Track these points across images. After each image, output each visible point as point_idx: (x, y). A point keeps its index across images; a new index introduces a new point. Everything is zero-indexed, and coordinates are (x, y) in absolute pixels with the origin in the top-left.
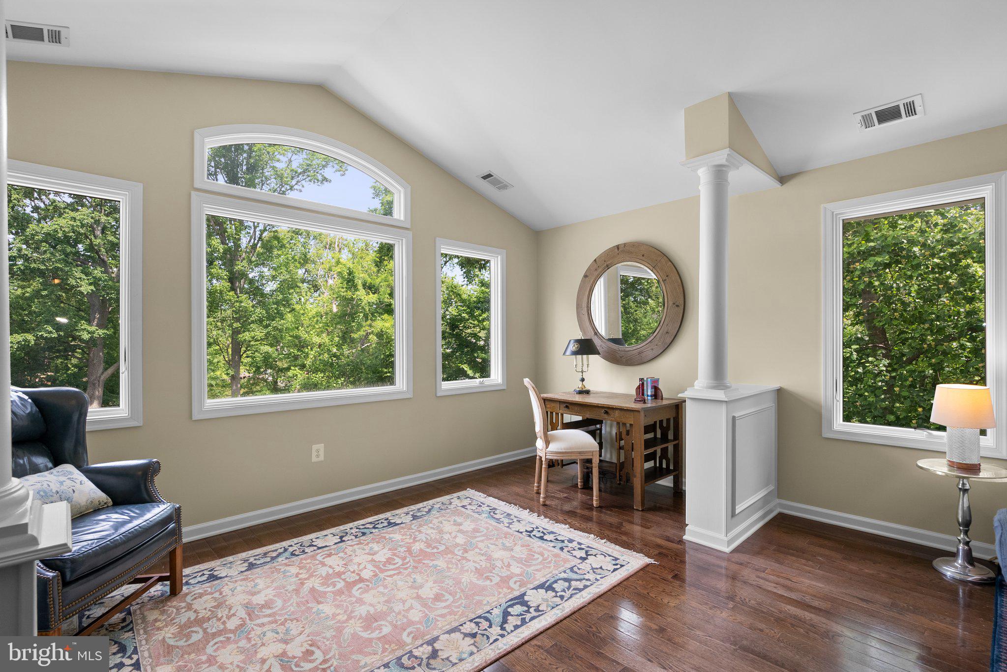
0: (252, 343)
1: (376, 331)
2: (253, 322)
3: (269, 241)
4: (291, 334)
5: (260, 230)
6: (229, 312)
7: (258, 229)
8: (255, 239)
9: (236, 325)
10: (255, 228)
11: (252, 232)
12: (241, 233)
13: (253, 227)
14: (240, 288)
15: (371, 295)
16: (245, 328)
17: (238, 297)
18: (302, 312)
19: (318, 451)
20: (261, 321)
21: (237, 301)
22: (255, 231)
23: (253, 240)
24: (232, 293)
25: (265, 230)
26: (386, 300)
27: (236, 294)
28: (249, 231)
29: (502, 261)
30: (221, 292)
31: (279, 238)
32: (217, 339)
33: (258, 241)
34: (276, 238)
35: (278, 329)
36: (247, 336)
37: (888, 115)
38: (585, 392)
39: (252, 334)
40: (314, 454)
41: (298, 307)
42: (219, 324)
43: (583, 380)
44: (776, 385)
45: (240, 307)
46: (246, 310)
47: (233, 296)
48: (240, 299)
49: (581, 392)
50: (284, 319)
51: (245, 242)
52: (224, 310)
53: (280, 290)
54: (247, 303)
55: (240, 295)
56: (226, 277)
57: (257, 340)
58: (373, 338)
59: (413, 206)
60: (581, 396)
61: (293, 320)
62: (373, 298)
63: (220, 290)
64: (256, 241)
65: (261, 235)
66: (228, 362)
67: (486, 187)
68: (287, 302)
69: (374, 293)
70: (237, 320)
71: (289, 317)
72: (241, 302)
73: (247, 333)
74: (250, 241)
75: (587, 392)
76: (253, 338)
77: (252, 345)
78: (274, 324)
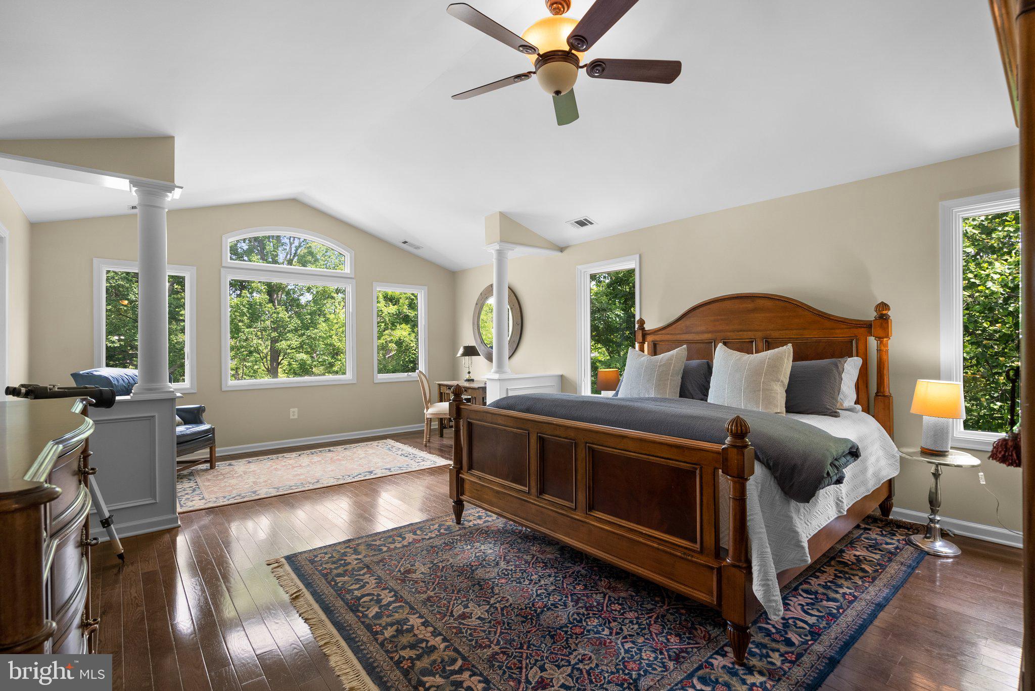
0: (289, 351)
1: (395, 339)
2: (289, 331)
3: (304, 256)
4: (326, 342)
5: (296, 247)
6: (268, 323)
7: (293, 246)
8: (291, 255)
9: (274, 334)
10: (291, 244)
11: (288, 248)
12: (278, 250)
13: (289, 244)
14: (278, 300)
15: (391, 306)
16: (281, 336)
17: (276, 309)
18: (335, 321)
19: (294, 412)
20: (296, 330)
21: (275, 313)
22: (291, 248)
23: (289, 256)
24: (270, 305)
25: (300, 246)
26: (405, 311)
27: (274, 306)
28: (285, 247)
29: (425, 293)
30: (260, 305)
31: (313, 253)
32: (257, 347)
33: (294, 256)
34: (311, 253)
35: (312, 337)
36: (283, 345)
37: (582, 223)
38: (470, 380)
39: (289, 343)
40: (291, 414)
41: (332, 317)
42: (259, 333)
43: (469, 373)
44: (560, 373)
45: (277, 318)
46: (282, 320)
47: (271, 308)
48: (278, 310)
49: (468, 380)
50: (317, 329)
51: (281, 258)
52: (263, 321)
53: (315, 301)
54: (284, 315)
55: (277, 307)
56: (264, 290)
57: (292, 349)
58: (393, 346)
59: (356, 264)
60: (468, 383)
61: (327, 329)
62: (393, 309)
63: (260, 302)
64: (292, 257)
65: (296, 250)
66: (268, 370)
67: (404, 246)
68: (321, 313)
69: (394, 305)
70: (275, 330)
71: (323, 326)
72: (278, 313)
73: (284, 342)
74: (286, 257)
75: (473, 380)
76: (289, 346)
77: (289, 353)
78: (308, 333)
